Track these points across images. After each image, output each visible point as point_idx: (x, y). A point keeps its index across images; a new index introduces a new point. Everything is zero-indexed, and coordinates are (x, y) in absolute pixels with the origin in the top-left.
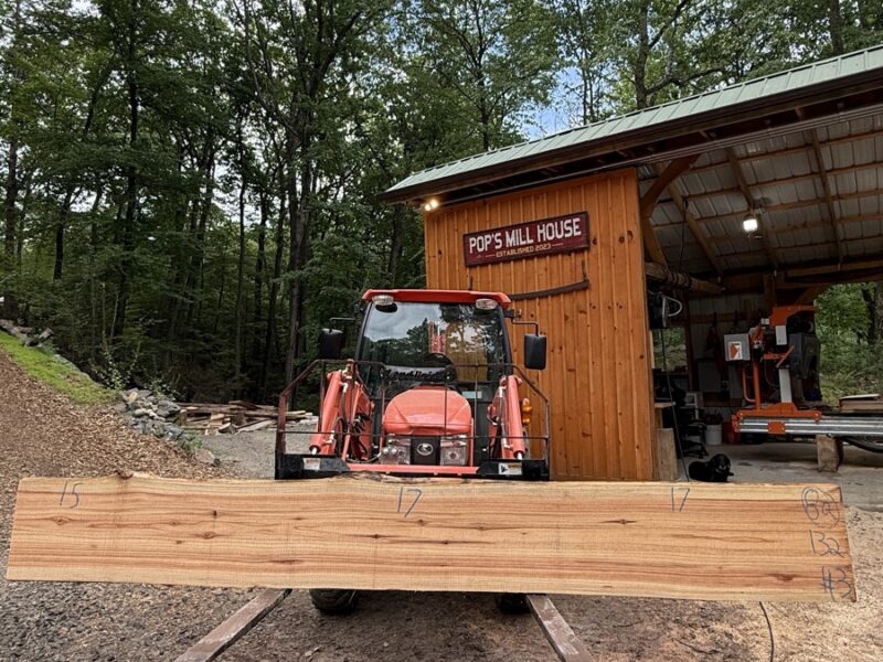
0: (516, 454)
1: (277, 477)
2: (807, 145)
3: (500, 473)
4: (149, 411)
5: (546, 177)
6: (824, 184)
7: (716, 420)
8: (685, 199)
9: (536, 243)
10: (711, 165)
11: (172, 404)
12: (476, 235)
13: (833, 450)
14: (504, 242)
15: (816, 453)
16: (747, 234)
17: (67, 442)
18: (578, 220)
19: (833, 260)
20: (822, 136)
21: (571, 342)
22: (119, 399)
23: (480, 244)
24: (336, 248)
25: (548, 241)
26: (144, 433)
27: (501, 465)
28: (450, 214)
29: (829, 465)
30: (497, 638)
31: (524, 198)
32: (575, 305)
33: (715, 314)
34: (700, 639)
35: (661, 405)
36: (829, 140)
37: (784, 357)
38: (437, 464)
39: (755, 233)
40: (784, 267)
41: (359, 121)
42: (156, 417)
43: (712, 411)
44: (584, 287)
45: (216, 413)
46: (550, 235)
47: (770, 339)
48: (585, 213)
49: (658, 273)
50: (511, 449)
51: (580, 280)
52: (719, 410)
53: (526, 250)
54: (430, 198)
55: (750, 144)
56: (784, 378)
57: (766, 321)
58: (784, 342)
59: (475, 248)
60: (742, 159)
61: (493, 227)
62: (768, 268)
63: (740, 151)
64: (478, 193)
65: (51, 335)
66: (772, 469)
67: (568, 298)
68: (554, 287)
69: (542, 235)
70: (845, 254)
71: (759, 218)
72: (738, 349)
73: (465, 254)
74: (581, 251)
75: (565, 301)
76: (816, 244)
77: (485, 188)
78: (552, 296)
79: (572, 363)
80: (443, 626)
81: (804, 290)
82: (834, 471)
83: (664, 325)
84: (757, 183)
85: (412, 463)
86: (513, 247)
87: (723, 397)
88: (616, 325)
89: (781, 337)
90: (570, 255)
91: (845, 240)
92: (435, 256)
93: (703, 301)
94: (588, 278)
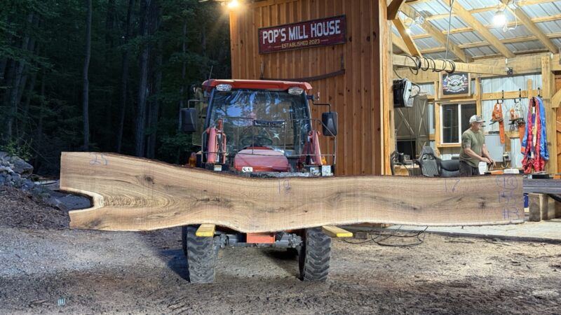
4: (8, 168)
9: (310, 38)
11: (26, 164)
12: (267, 29)
14: (287, 36)
18: (338, 21)
23: (271, 36)
25: (318, 37)
26: (5, 184)
32: (336, 89)
33: (503, 91)
42: (14, 173)
44: (342, 74)
46: (320, 32)
48: (344, 16)
53: (303, 43)
59: (266, 40)
68: (322, 74)
69: (314, 31)
73: (260, 44)
74: (342, 45)
75: (330, 84)
86: (294, 41)
88: (362, 105)
92: (237, 45)
93: (493, 80)
94: (345, 68)
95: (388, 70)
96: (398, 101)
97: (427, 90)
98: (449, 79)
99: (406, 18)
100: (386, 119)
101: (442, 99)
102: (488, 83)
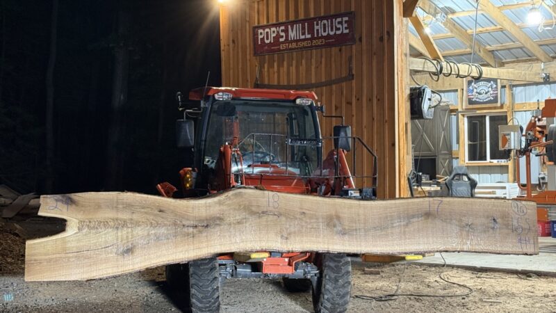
9: (312, 39)
12: (263, 27)
14: (287, 36)
23: (267, 36)
32: (343, 97)
48: (353, 12)
51: (348, 74)
59: (262, 40)
68: (328, 79)
69: (318, 30)
72: (509, 139)
73: (254, 44)
78: (326, 86)
86: (294, 41)
88: (374, 116)
90: (340, 50)
92: (228, 45)
93: (527, 87)
94: (354, 73)
95: (404, 76)
96: (416, 112)
97: (449, 99)
98: (475, 86)
99: (425, 15)
100: (401, 133)
101: (467, 110)
102: (521, 91)
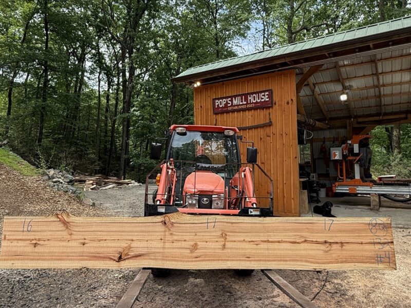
0: (252, 205)
1: (145, 216)
2: (371, 61)
3: (250, 213)
4: (60, 180)
5: (252, 73)
6: (378, 80)
7: (323, 186)
8: (314, 85)
9: (247, 104)
10: (327, 69)
11: (71, 176)
12: (219, 99)
13: (378, 200)
14: (232, 103)
15: (370, 202)
16: (341, 101)
17: (22, 194)
18: (268, 93)
19: (378, 114)
20: (379, 57)
21: (263, 150)
22: (44, 174)
23: (221, 103)
24: (145, 103)
25: (253, 103)
26: (58, 190)
27: (250, 210)
28: (207, 89)
29: (376, 207)
30: (237, 287)
31: (242, 82)
32: (265, 133)
33: (324, 138)
34: (328, 287)
35: (302, 180)
36: (381, 59)
37: (358, 158)
38: (211, 208)
39: (345, 101)
40: (356, 117)
41: (156, 42)
42: (63, 183)
43: (321, 182)
44: (270, 124)
45: (89, 180)
46: (254, 100)
47: (351, 150)
48: (271, 90)
49: (302, 119)
50: (250, 202)
51: (268, 121)
52: (325, 182)
53: (243, 107)
54: (197, 81)
55: (345, 61)
56: (357, 168)
57: (350, 142)
58: (357, 152)
59: (218, 105)
60: (342, 66)
61: (227, 95)
62: (350, 117)
63: (341, 63)
64: (219, 79)
65: (8, 142)
66: (350, 209)
67: (262, 129)
68: (256, 124)
69: (250, 100)
70: (384, 111)
71: (347, 94)
72: (337, 154)
73: (213, 108)
74: (269, 108)
75: (261, 131)
76: (371, 107)
77: (223, 77)
78: (255, 128)
79: (263, 160)
80: (212, 282)
81: (365, 127)
82: (378, 210)
83: (305, 143)
84: (348, 78)
85: (199, 208)
86: (236, 105)
87: (327, 175)
88: (284, 143)
89: (356, 149)
90: (263, 109)
91: (384, 105)
92: (198, 109)
93: (319, 132)
94: (272, 120)
102: (316, 133)
